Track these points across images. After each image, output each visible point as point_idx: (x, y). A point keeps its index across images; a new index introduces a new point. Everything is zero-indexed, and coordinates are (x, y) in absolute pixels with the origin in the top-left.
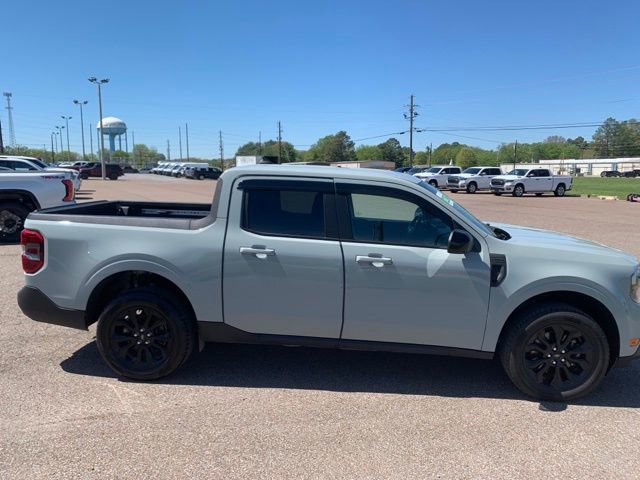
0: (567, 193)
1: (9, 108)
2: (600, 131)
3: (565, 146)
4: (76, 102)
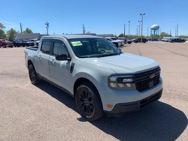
1: (129, 25)
4: (139, 21)
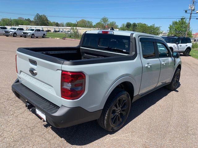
0: (46, 37)
2: (35, 17)
3: (25, 21)
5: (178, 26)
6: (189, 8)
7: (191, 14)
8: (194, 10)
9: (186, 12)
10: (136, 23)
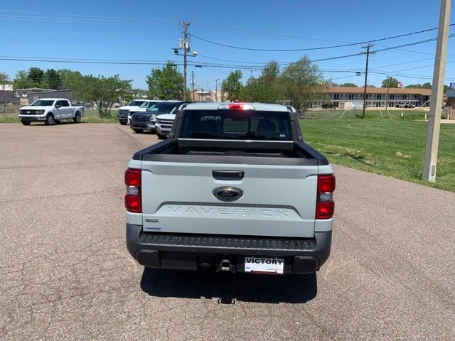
5: (164, 79)
6: (181, 46)
7: (185, 57)
8: (189, 50)
9: (176, 52)
10: (56, 70)
